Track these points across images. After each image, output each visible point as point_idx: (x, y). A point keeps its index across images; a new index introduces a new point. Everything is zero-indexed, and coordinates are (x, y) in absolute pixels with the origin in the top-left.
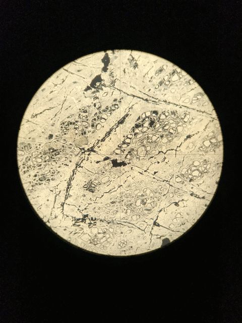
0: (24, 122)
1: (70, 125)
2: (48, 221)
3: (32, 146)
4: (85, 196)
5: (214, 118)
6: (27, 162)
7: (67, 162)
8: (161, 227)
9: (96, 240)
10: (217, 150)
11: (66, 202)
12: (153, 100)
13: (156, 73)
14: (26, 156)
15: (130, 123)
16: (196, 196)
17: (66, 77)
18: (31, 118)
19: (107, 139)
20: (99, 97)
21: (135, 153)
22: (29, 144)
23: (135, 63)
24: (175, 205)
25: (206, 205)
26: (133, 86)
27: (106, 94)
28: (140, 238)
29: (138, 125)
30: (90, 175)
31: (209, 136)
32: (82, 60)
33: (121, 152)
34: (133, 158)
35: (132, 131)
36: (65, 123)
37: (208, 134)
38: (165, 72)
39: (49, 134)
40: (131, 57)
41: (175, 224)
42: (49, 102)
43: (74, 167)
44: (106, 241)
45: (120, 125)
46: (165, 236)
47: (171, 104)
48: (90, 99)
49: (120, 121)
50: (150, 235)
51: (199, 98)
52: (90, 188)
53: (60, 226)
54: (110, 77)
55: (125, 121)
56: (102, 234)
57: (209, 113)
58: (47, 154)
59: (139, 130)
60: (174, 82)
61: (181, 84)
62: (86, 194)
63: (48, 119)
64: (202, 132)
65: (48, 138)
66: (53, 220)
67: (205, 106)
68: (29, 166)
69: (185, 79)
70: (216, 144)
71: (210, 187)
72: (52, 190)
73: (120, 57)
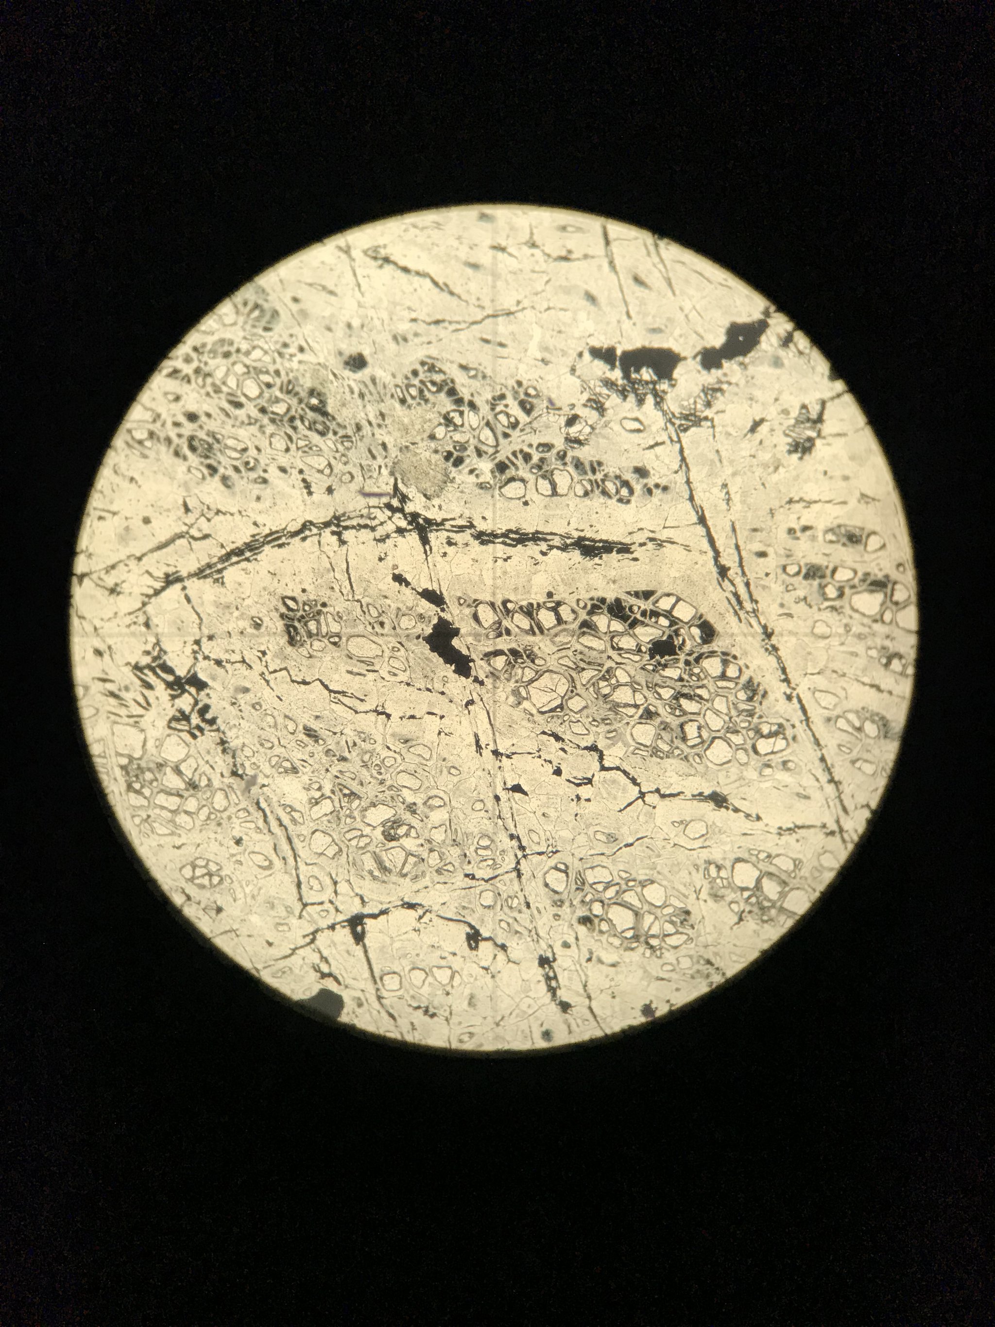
1: (442, 396)
2: (82, 577)
3: (278, 328)
5: (841, 830)
6: (213, 352)
7: (319, 483)
8: (358, 950)
9: (148, 776)
10: (751, 924)
11: (187, 583)
12: (742, 590)
13: (831, 530)
14: (228, 336)
15: (607, 579)
16: (548, 979)
17: (586, 256)
18: (365, 252)
19: (497, 549)
20: (610, 412)
21: (529, 674)
22: (275, 314)
23: (810, 440)
24: (469, 937)
25: (547, 1035)
26: (732, 489)
27: (636, 425)
28: (273, 913)
29: (624, 608)
30: (337, 588)
31: (774, 861)
32: (679, 262)
33: (494, 627)
34: (508, 680)
35: (589, 607)
36: (436, 372)
37: (778, 855)
38: (862, 556)
39: (359, 351)
40: (818, 408)
41: (408, 985)
42: (463, 267)
43: (321, 516)
44: (171, 811)
45: (577, 552)
46: (342, 987)
47: (775, 660)
48: (580, 389)
49: (587, 543)
50: (304, 937)
51: (867, 732)
52: (296, 624)
53: (98, 626)
54: (700, 397)
55: (601, 558)
56: (184, 781)
57: (846, 803)
58: (289, 396)
59: (609, 626)
60: (853, 609)
61: (866, 637)
62: (267, 627)
63: (404, 309)
64: (766, 829)
65: (345, 357)
66: (98, 588)
67: (857, 771)
68: (206, 369)
69: (888, 637)
70: (766, 904)
71: (617, 999)
72: (190, 506)
73: (791, 374)
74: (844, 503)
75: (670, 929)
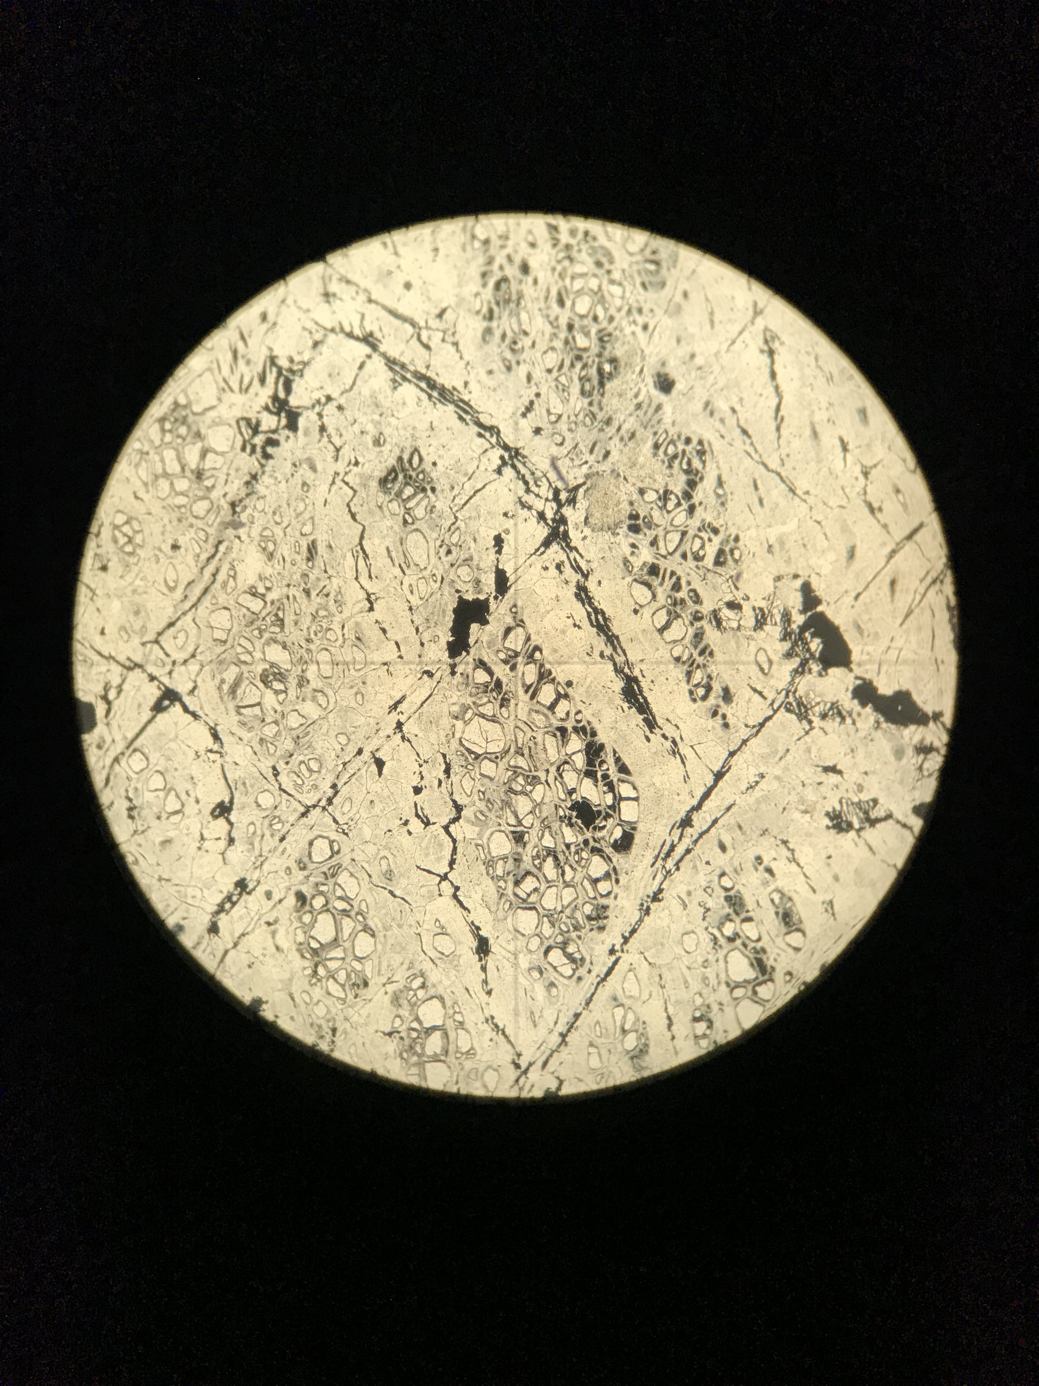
1: (685, 477)
3: (651, 295)
5: (526, 1072)
6: (593, 251)
7: (539, 417)
8: (147, 714)
9: (183, 430)
10: (391, 1046)
11: (375, 356)
13: (783, 894)
14: (616, 254)
15: (615, 725)
16: (229, 898)
17: (885, 526)
18: (766, 329)
19: (580, 612)
20: (761, 635)
21: (488, 710)
22: (663, 284)
23: (850, 826)
24: (221, 805)
26: (763, 785)
27: (765, 665)
28: (132, 618)
29: (599, 756)
30: (456, 492)
31: (460, 1031)
32: (932, 611)
33: (510, 653)
34: (471, 695)
35: (581, 725)
36: (701, 459)
37: (467, 1031)
38: (777, 936)
39: (676, 379)
40: (882, 814)
41: (144, 778)
42: (808, 423)
43: (509, 438)
44: (164, 469)
45: (622, 684)
46: (105, 721)
47: (637, 918)
48: (766, 595)
49: (636, 687)
50: (129, 659)
51: (626, 1039)
52: (401, 477)
53: (288, 302)
54: (825, 705)
55: (630, 708)
56: (199, 464)
57: (551, 1061)
58: (597, 342)
59: (574, 753)
60: (726, 957)
61: (708, 985)
62: (382, 452)
63: (737, 396)
64: (483, 1005)
65: (662, 371)
66: (321, 281)
67: (586, 1053)
68: (574, 254)
69: (721, 1004)
70: (418, 1049)
71: (249, 971)
72: (445, 316)
73: (896, 772)
74: (814, 891)
75: (342, 977)
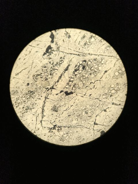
0: (11, 78)
1: (38, 76)
2: (35, 132)
3: (19, 91)
4: (53, 115)
5: (118, 59)
6: (17, 101)
7: (40, 97)
8: (98, 125)
9: (63, 138)
10: (123, 76)
11: (43, 120)
12: (82, 54)
13: (81, 39)
14: (16, 98)
15: (71, 69)
16: (115, 105)
17: (31, 49)
18: (16, 76)
19: (60, 81)
20: (52, 57)
21: (77, 86)
22: (17, 91)
23: (69, 35)
24: (105, 111)
25: (122, 109)
26: (69, 48)
27: (55, 55)
28: (88, 133)
29: (76, 70)
30: (54, 102)
32: (39, 39)
33: (69, 86)
34: (77, 88)
35: (73, 74)
36: (35, 75)
37: (117, 68)
38: (87, 37)
39: (27, 83)
40: (66, 32)
41: (106, 122)
42: (24, 65)
43: (44, 99)
44: (69, 138)
45: (66, 71)
46: (102, 130)
47: (93, 55)
48: (47, 59)
49: (66, 69)
50: (93, 131)
51: (108, 49)
52: (55, 110)
54: (56, 46)
55: (68, 69)
56: (66, 134)
57: (115, 56)
58: (27, 95)
59: (77, 73)
60: (92, 42)
61: (97, 42)
63: (25, 75)
64: (113, 68)
66: (37, 131)
67: (112, 53)
68: (18, 103)
69: (98, 40)
70: (122, 73)
71: (123, 98)
72: (34, 114)
73: (60, 33)
74: (79, 36)
